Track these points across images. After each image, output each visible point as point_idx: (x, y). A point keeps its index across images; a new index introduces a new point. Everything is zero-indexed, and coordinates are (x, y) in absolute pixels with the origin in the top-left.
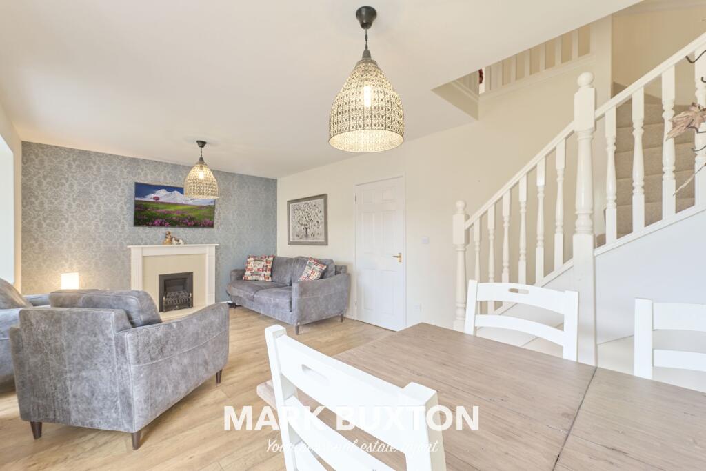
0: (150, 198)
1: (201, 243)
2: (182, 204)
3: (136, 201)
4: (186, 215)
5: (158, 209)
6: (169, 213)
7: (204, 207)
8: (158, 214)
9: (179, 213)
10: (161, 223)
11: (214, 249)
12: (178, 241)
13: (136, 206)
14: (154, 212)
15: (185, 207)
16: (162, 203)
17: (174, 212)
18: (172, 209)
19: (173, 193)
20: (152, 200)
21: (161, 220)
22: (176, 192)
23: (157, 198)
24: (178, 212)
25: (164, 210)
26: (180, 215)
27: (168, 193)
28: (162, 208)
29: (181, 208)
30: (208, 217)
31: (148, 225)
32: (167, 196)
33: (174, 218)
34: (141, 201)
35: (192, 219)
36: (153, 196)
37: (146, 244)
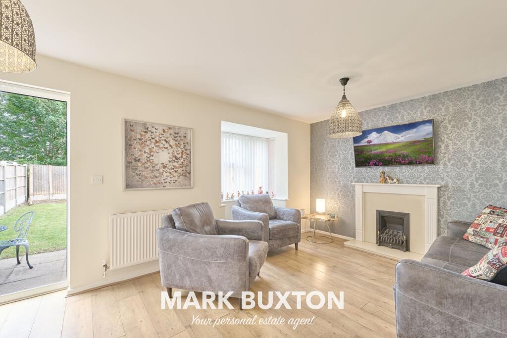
0: (364, 142)
1: (421, 183)
2: (393, 143)
3: (355, 147)
4: (398, 153)
5: (371, 151)
6: (382, 153)
7: (419, 141)
8: (372, 156)
9: (390, 153)
10: (375, 163)
11: (435, 190)
12: (393, 180)
13: (355, 151)
14: (368, 154)
15: (397, 145)
16: (374, 145)
17: (386, 152)
18: (384, 149)
19: (383, 133)
20: (366, 144)
21: (375, 161)
22: (386, 132)
23: (369, 142)
24: (388, 151)
25: (376, 152)
26: (391, 154)
27: (378, 135)
28: (374, 150)
29: (391, 147)
30: (426, 152)
31: (365, 166)
32: (377, 138)
33: (387, 158)
34: (358, 146)
35: (404, 157)
36: (366, 140)
37: (367, 182)
